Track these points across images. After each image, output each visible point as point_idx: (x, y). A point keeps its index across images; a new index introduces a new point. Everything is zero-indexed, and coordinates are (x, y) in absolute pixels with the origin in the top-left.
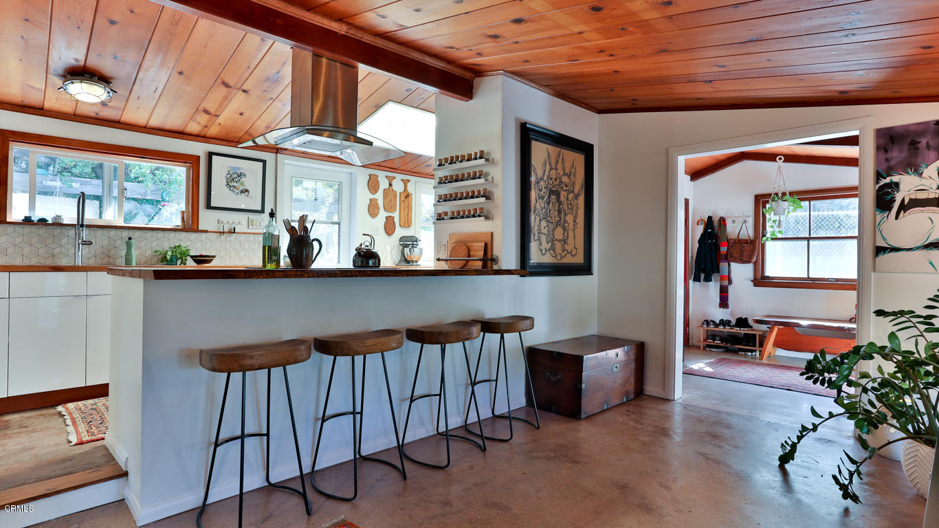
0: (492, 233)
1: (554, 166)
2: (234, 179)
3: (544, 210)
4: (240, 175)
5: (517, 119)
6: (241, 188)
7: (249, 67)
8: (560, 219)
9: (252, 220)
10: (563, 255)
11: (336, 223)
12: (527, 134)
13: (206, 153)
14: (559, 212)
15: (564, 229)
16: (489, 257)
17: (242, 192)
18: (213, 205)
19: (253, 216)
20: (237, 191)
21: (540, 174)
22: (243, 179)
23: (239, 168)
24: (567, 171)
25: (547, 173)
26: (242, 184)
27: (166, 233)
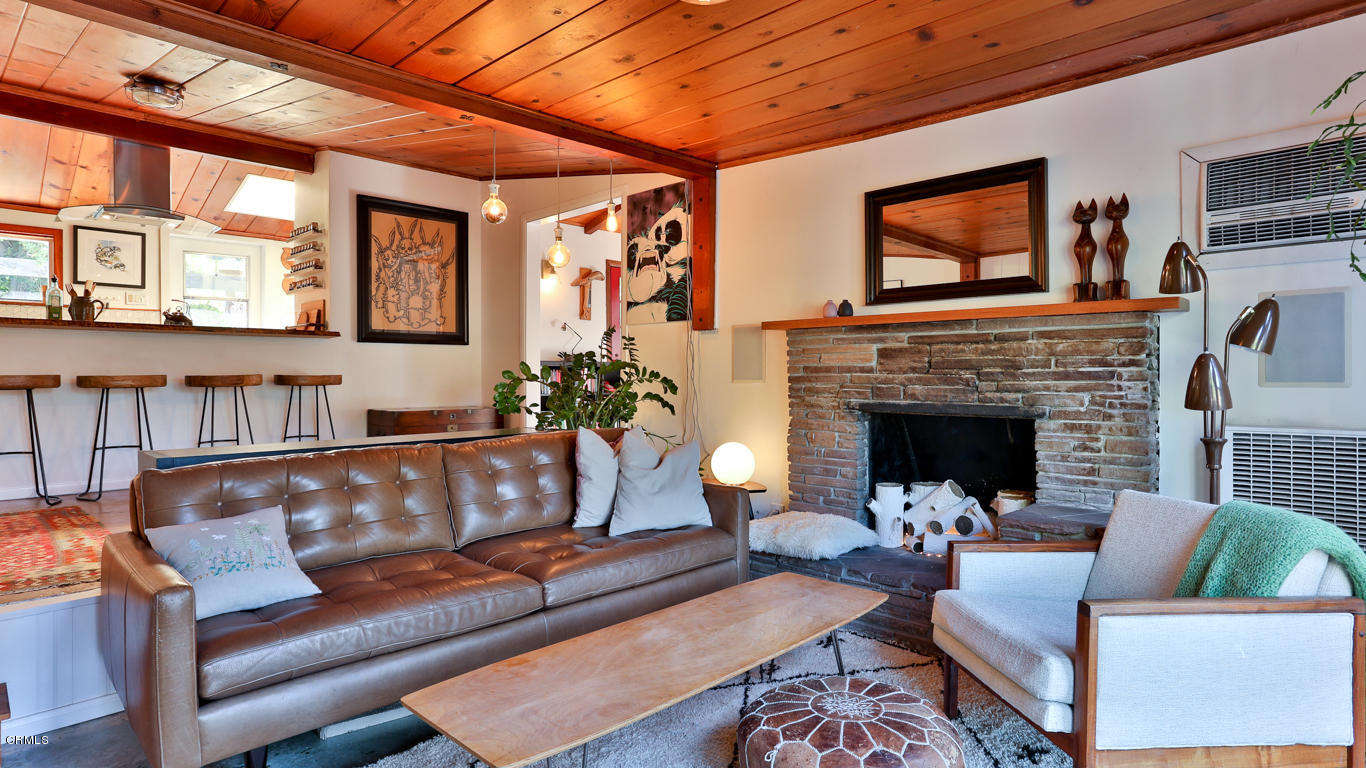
0: (324, 301)
1: (407, 235)
2: (104, 254)
3: (392, 279)
4: (114, 249)
5: (351, 192)
6: (115, 263)
7: (73, 147)
8: (418, 288)
9: (131, 296)
10: (422, 324)
11: (243, 300)
12: (366, 206)
13: (70, 226)
14: (417, 281)
15: (425, 298)
16: (322, 322)
17: (116, 267)
18: (79, 279)
19: (130, 291)
20: (109, 265)
21: (385, 243)
22: (117, 253)
23: (111, 242)
24: (429, 239)
25: (396, 242)
26: (116, 258)
27: (23, 307)
